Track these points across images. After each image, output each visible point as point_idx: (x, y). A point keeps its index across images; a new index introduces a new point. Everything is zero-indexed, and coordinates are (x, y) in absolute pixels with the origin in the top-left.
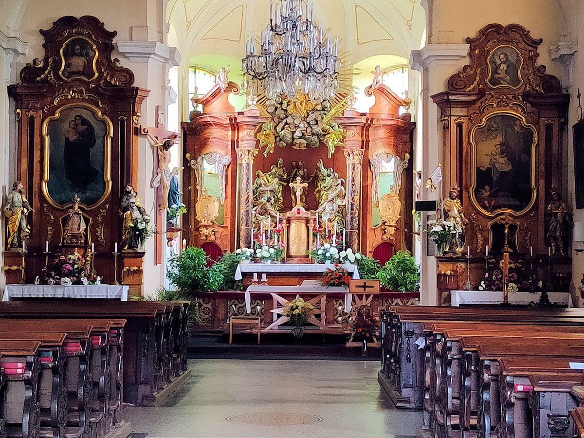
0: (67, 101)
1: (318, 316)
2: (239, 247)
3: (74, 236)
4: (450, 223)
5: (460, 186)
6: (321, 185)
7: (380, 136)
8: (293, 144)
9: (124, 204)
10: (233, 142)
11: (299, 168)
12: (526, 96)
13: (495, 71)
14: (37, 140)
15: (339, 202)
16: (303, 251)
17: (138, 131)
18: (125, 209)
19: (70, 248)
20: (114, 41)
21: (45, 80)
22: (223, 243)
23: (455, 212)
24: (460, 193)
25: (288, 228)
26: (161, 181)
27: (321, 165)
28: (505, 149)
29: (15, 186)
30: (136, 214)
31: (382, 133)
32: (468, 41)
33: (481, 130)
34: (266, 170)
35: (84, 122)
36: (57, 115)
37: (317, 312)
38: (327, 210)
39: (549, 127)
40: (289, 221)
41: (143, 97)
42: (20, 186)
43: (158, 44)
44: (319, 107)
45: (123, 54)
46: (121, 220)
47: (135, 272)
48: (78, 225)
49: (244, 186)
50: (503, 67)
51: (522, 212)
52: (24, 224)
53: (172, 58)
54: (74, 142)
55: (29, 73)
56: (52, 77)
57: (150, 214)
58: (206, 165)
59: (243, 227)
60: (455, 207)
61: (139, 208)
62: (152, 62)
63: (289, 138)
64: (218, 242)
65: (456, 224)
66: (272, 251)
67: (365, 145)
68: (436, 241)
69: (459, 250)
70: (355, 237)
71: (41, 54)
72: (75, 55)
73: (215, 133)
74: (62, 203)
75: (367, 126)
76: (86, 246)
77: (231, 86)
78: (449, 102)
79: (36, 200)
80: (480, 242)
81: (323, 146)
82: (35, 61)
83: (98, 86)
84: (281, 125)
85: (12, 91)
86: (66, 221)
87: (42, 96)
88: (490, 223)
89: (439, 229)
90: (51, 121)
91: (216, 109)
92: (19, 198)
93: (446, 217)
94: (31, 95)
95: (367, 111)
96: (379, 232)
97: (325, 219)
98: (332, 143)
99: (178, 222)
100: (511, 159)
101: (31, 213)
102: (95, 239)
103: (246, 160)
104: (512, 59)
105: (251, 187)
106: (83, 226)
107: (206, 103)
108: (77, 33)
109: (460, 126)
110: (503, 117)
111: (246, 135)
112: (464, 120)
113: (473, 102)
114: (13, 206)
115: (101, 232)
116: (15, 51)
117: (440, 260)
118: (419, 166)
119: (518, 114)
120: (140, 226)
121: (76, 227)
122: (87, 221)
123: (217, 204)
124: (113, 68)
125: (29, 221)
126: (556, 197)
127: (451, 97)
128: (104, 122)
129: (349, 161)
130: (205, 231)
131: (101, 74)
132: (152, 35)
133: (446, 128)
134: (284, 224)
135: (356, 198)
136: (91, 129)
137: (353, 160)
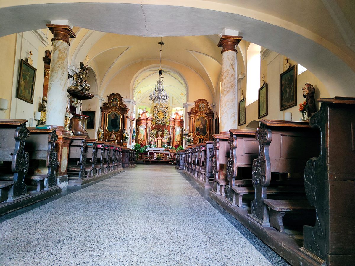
0: (112, 111)
1: (163, 158)
2: (147, 144)
3: (112, 138)
4: (190, 138)
5: (193, 131)
6: (165, 133)
7: (177, 123)
8: (159, 124)
9: (123, 132)
10: (147, 123)
11: (160, 129)
12: (206, 113)
13: (200, 108)
14: (106, 118)
15: (168, 136)
16: (160, 146)
17: (127, 117)
18: (124, 133)
19: (112, 141)
20: (123, 99)
21: (108, 106)
22: (144, 144)
23: (191, 136)
24: (193, 132)
25: (158, 141)
26: (131, 128)
27: (165, 129)
28: (202, 124)
29: (101, 127)
30: (126, 134)
31: (177, 122)
32: (195, 102)
33: (197, 120)
34: (153, 129)
35: (116, 115)
36: (110, 113)
37: (163, 156)
38: (166, 138)
39: (210, 120)
40: (158, 139)
41: (128, 110)
42: (102, 128)
43: (132, 100)
44: (164, 117)
45: (124, 101)
46: (123, 135)
47: (125, 146)
48: (114, 136)
49: (149, 132)
50: (202, 107)
51: (205, 136)
52: (102, 135)
53: (135, 103)
54: (114, 119)
55: (105, 105)
56: (109, 106)
57: (129, 134)
58: (141, 128)
59: (148, 141)
60: (191, 135)
61: (126, 133)
62: (131, 104)
63: (158, 123)
64: (143, 144)
65: (192, 138)
66: (154, 145)
67: (174, 125)
68: (187, 141)
69: (192, 143)
70: (171, 143)
71: (107, 101)
72: (114, 101)
73: (143, 121)
74: (110, 132)
75: (174, 121)
76: (115, 140)
77: (147, 112)
78: (191, 114)
79: (105, 131)
80: (196, 142)
81: (165, 125)
82: (106, 102)
83: (119, 108)
84: (157, 120)
85: (101, 108)
86: (111, 135)
87: (107, 109)
88: (198, 138)
89: (188, 139)
90: (109, 114)
91: (143, 116)
92: (101, 130)
93: (190, 137)
94: (105, 109)
95: (174, 118)
96: (176, 142)
97: (165, 139)
98: (167, 124)
99: (135, 138)
100: (203, 126)
101: (104, 133)
102: (117, 139)
103: (149, 127)
104: (203, 106)
105: (150, 133)
106: (115, 136)
107: (141, 115)
108: (115, 97)
109: (193, 119)
110: (201, 117)
111: (149, 122)
112: (194, 118)
113: (195, 114)
114: (100, 131)
115: (118, 138)
116: (102, 100)
117: (188, 145)
118: (184, 128)
119: (204, 117)
120: (127, 137)
121: (113, 136)
122: (115, 135)
123: (143, 136)
124: (122, 104)
125: (103, 135)
126: (211, 133)
127: (191, 113)
128: (120, 115)
129: (170, 128)
130: (140, 141)
131: (120, 105)
132: (131, 98)
133: (190, 119)
134: (157, 140)
135: (172, 135)
136: (117, 116)
137: (171, 128)
